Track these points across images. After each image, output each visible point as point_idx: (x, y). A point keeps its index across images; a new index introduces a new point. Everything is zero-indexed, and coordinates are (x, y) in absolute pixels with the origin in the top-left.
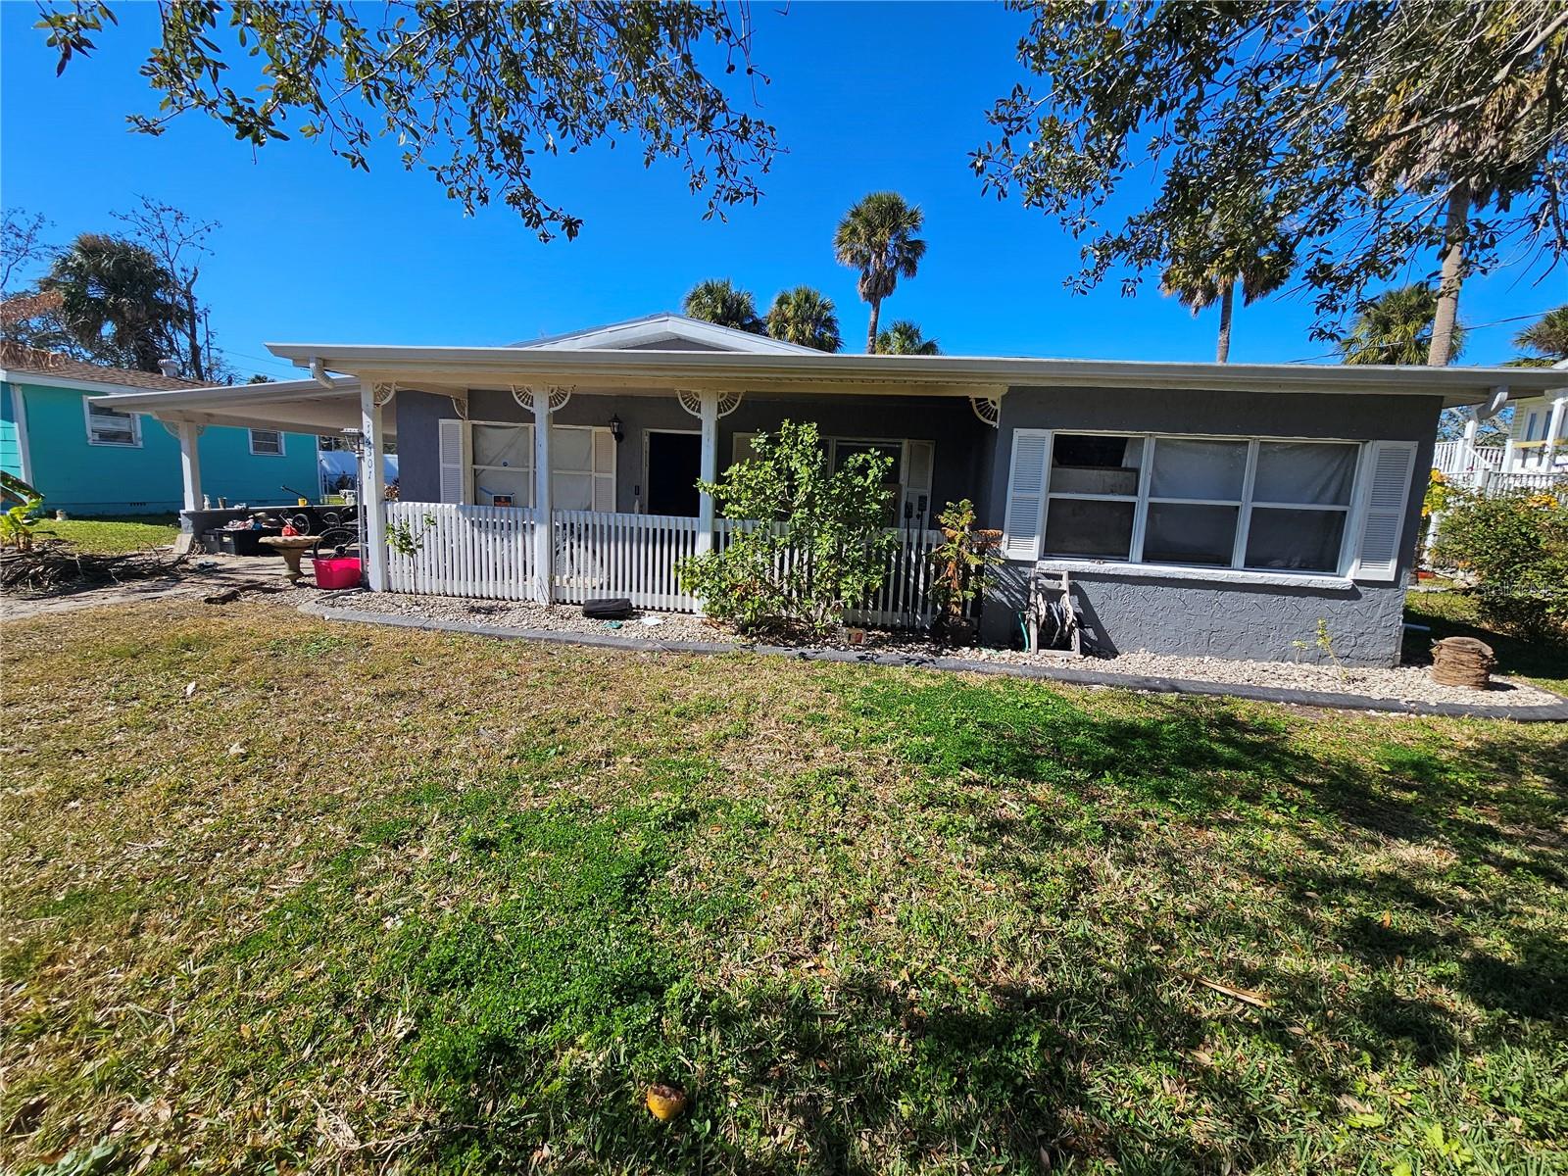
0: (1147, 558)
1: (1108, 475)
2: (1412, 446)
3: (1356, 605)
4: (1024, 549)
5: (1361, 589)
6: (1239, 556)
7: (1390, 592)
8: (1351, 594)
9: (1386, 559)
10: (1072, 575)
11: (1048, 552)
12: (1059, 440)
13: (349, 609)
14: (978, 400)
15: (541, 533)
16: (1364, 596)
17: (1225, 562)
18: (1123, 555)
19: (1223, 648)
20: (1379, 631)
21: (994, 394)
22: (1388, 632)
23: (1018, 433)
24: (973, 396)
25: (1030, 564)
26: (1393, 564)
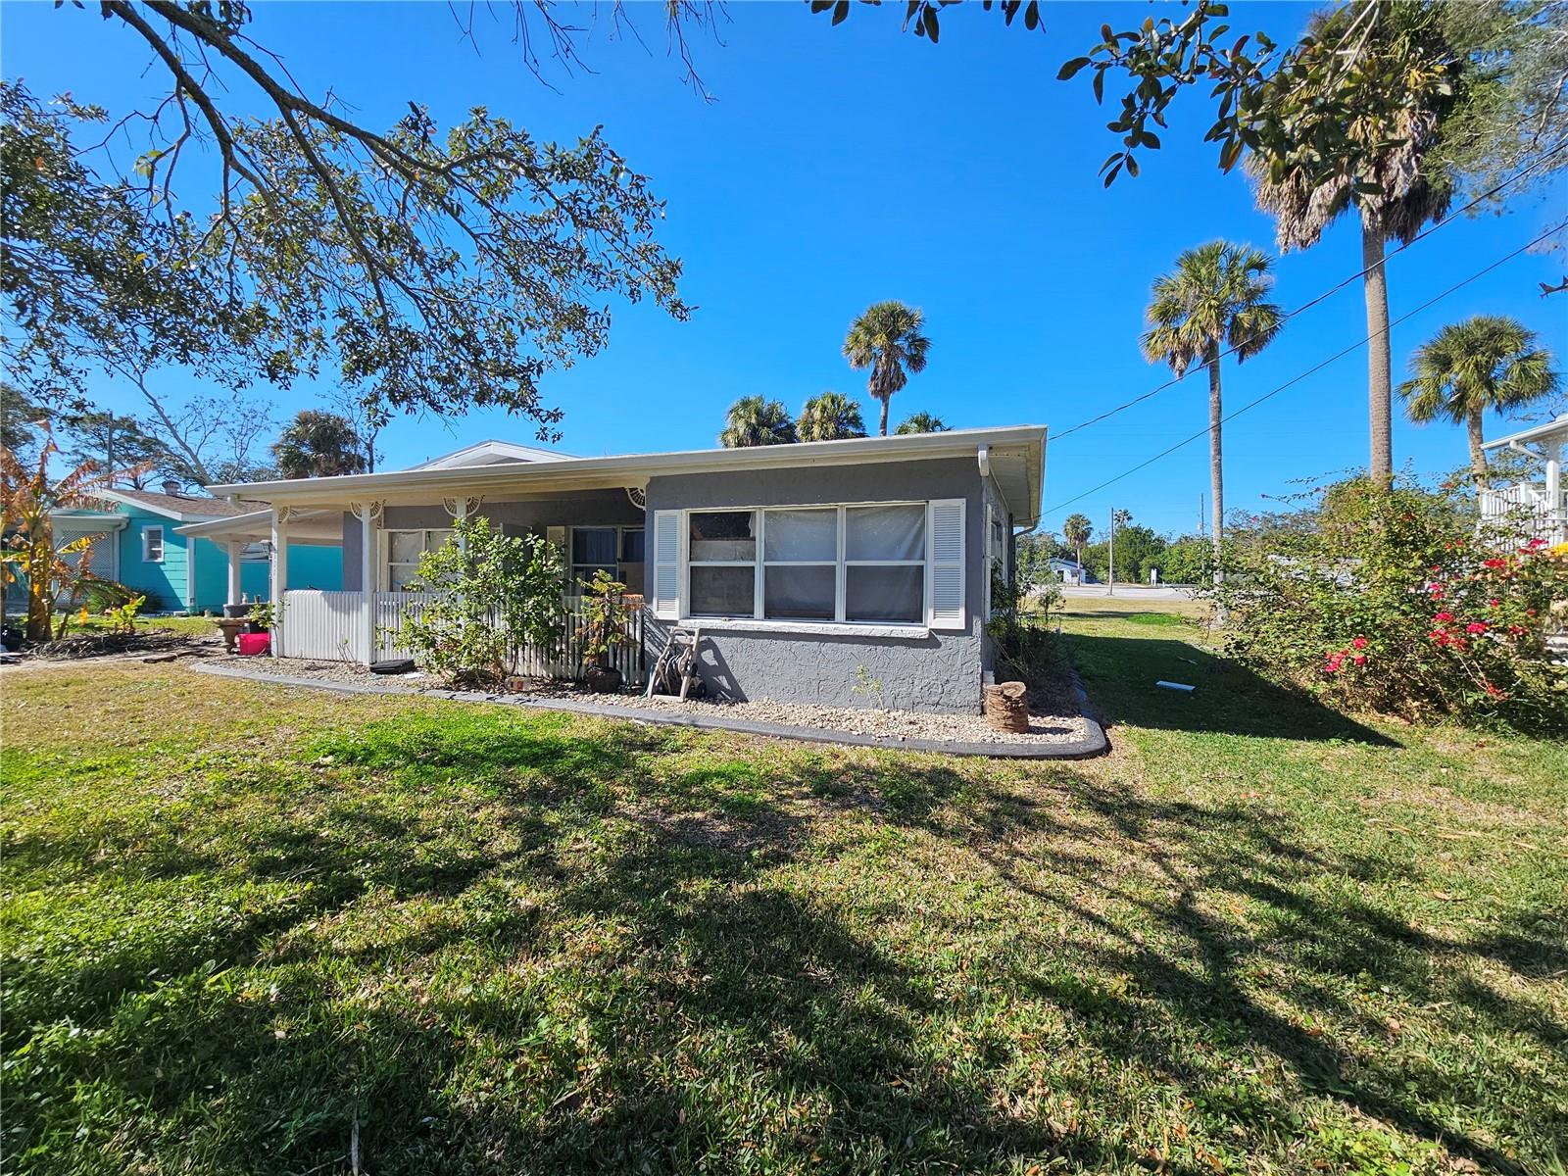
0: (769, 615)
1: (740, 545)
2: (961, 503)
3: (938, 652)
4: (669, 609)
5: (940, 638)
6: (840, 612)
7: (965, 640)
8: (931, 641)
9: (955, 607)
10: (703, 632)
11: (695, 611)
12: (693, 517)
13: (249, 670)
14: (631, 490)
15: (366, 607)
16: (943, 645)
17: (829, 616)
18: (749, 613)
19: (831, 697)
20: (961, 678)
21: (641, 485)
22: (971, 679)
23: (658, 513)
24: (627, 487)
25: (674, 623)
26: (962, 612)
